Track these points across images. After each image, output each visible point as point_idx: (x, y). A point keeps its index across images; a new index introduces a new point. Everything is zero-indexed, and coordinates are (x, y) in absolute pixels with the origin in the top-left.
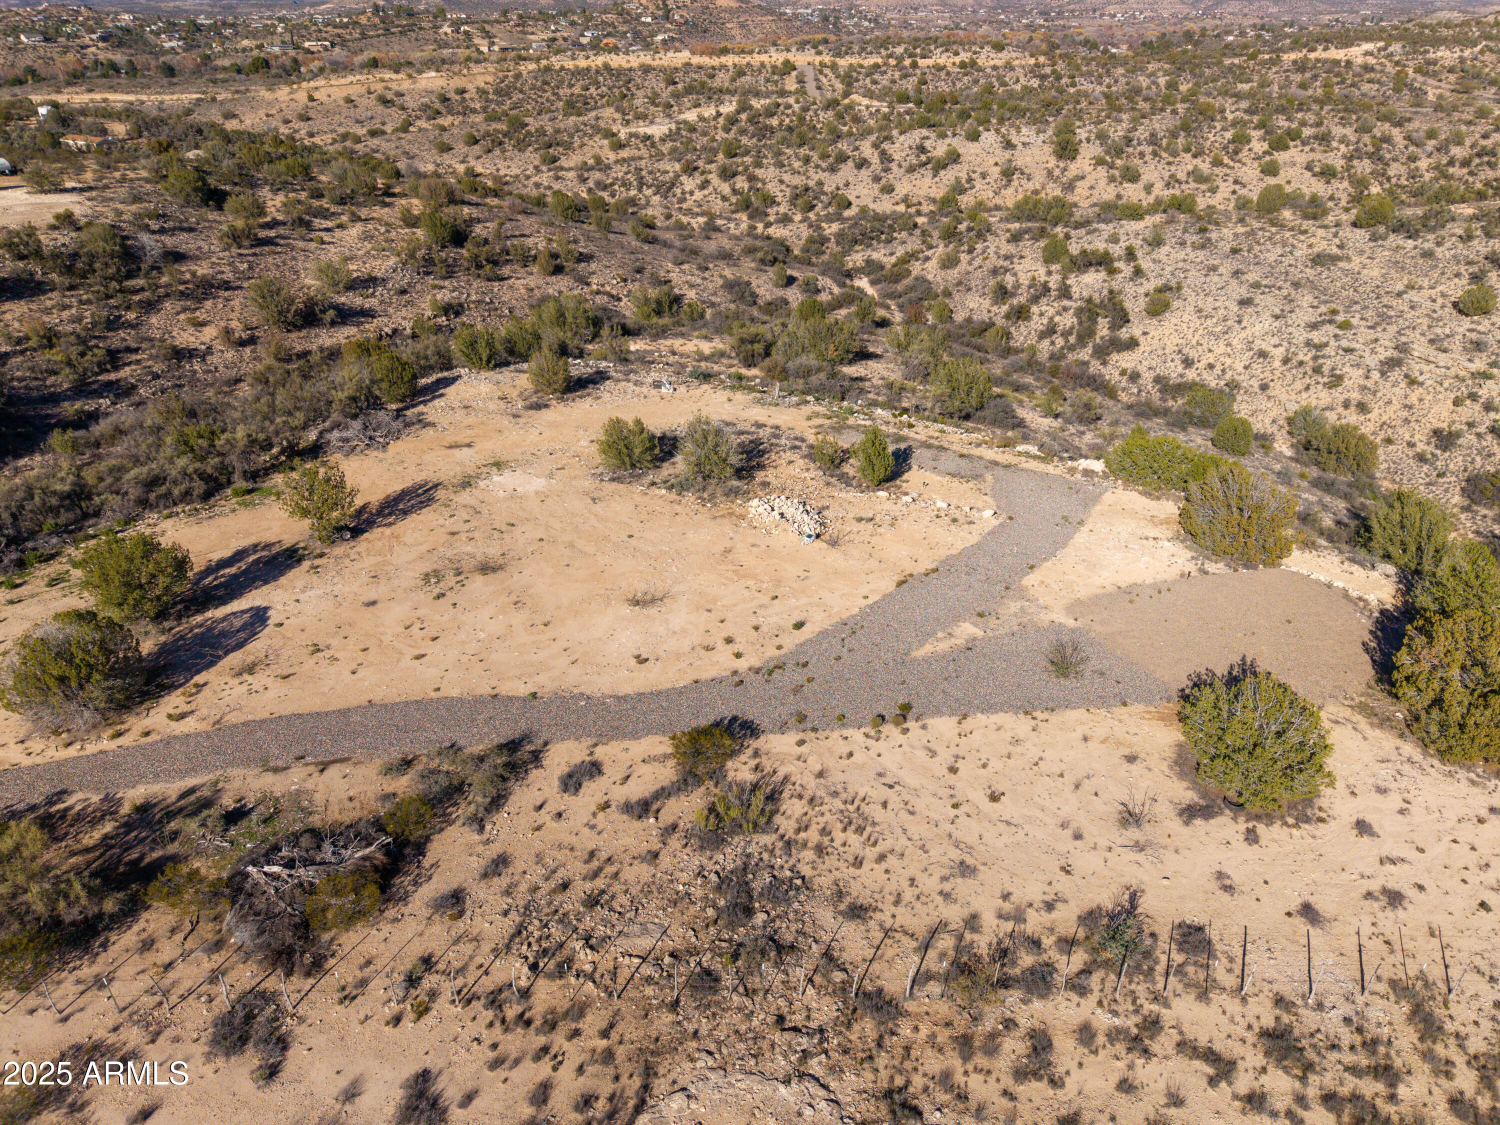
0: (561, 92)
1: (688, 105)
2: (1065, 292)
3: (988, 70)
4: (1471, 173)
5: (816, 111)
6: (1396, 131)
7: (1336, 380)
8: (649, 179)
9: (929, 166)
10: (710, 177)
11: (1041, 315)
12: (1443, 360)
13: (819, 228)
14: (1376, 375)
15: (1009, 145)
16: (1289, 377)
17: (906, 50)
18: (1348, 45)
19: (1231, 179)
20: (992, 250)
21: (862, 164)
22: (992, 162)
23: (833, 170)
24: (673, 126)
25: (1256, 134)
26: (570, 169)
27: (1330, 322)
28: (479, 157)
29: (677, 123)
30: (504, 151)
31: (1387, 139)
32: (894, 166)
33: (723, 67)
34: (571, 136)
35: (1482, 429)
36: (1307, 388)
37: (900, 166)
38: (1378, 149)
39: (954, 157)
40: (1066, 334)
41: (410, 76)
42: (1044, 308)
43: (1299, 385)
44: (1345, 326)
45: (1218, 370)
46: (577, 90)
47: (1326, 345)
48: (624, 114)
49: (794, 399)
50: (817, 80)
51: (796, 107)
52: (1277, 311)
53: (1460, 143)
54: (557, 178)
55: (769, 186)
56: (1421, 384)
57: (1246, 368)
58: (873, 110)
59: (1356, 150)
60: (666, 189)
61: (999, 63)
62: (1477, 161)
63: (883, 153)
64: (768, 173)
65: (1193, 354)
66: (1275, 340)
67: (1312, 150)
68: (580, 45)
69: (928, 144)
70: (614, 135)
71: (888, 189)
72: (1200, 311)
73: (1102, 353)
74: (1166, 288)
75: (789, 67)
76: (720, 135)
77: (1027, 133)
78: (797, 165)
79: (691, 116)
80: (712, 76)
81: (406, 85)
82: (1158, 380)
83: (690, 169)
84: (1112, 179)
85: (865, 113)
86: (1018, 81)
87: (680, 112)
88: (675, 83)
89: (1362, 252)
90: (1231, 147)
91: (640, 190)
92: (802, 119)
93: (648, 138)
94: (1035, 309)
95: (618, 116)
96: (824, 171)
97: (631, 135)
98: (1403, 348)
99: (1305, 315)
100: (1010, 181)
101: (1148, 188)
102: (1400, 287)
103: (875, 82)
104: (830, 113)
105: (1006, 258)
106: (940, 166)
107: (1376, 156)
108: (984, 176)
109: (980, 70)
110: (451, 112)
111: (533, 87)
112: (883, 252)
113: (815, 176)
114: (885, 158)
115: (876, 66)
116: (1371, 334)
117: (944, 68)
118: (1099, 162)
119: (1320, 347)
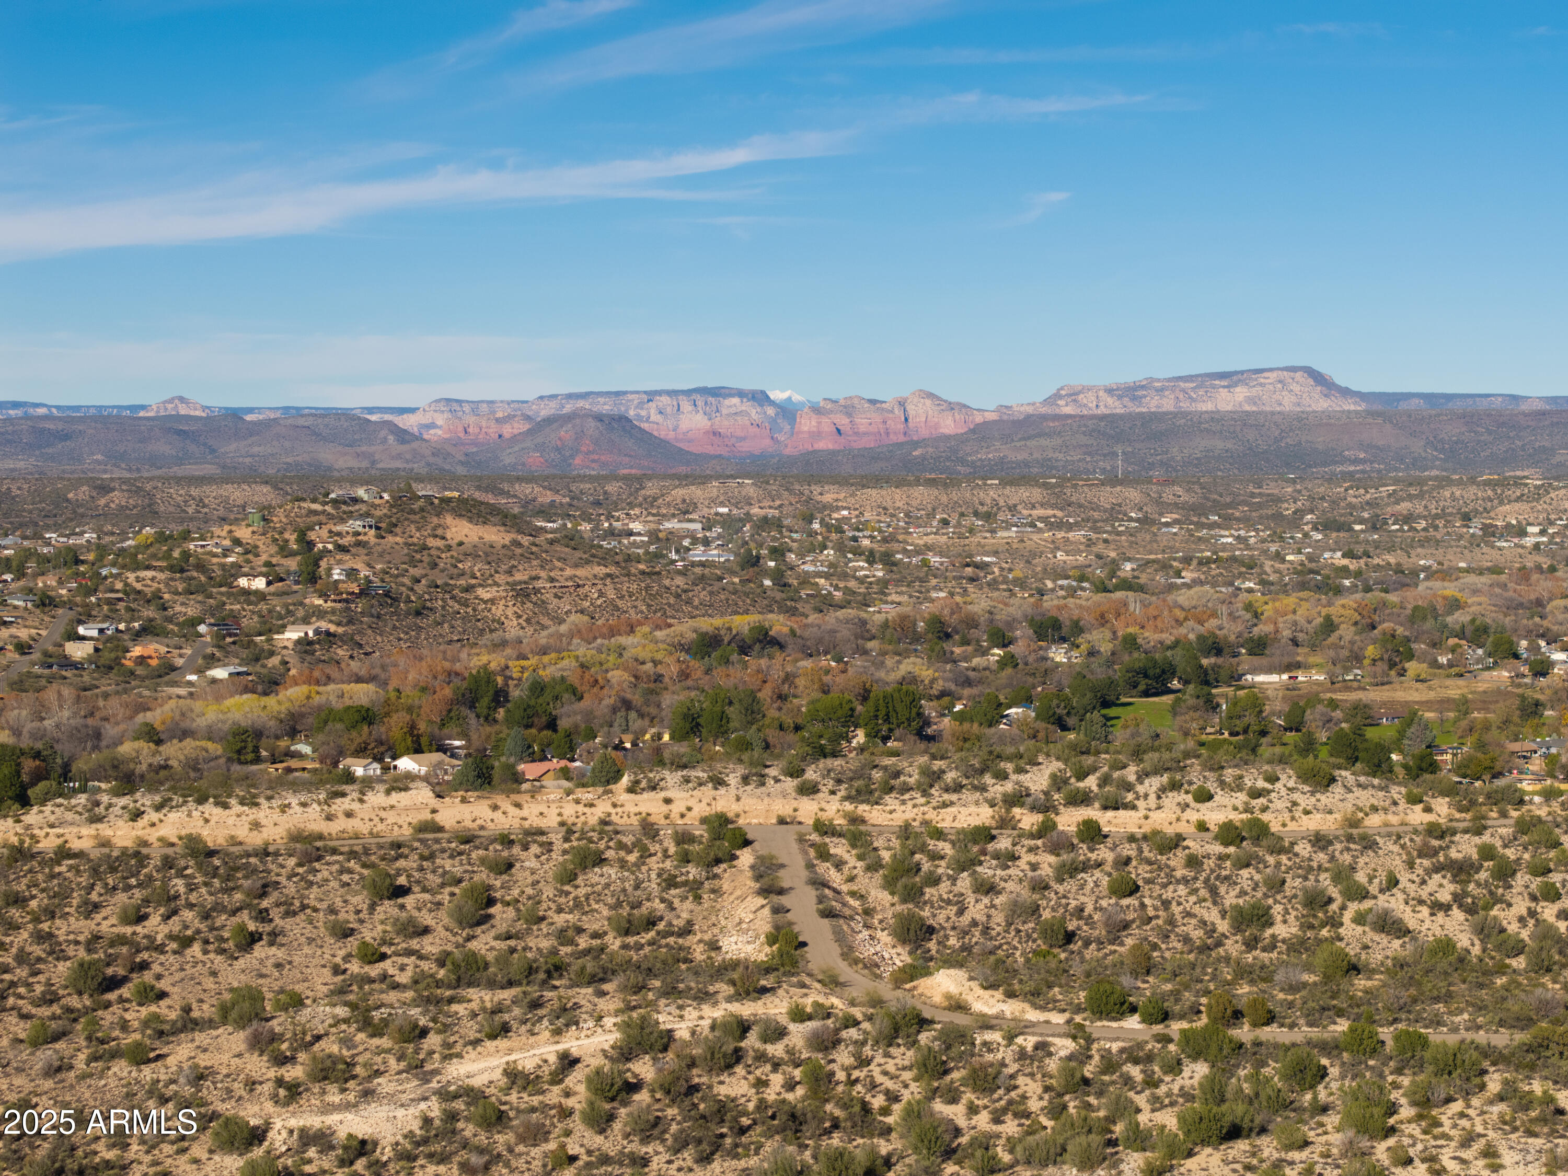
0: (61, 929)
1: (470, 1029)
3: (1304, 850)
17: (1058, 782)
24: (434, 1108)
29: (445, 1095)
33: (533, 835)
46: (109, 923)
48: (279, 1060)
50: (820, 883)
51: (798, 1034)
58: (1028, 1042)
61: (1326, 823)
68: (68, 663)
76: (581, 1140)
85: (1009, 1055)
86: (1393, 882)
87: (450, 1054)
88: (398, 893)
93: (359, 1149)
95: (258, 1066)
97: (308, 1138)
103: (987, 888)
104: (903, 1055)
109: (1280, 847)
115: (984, 835)
117: (1177, 841)
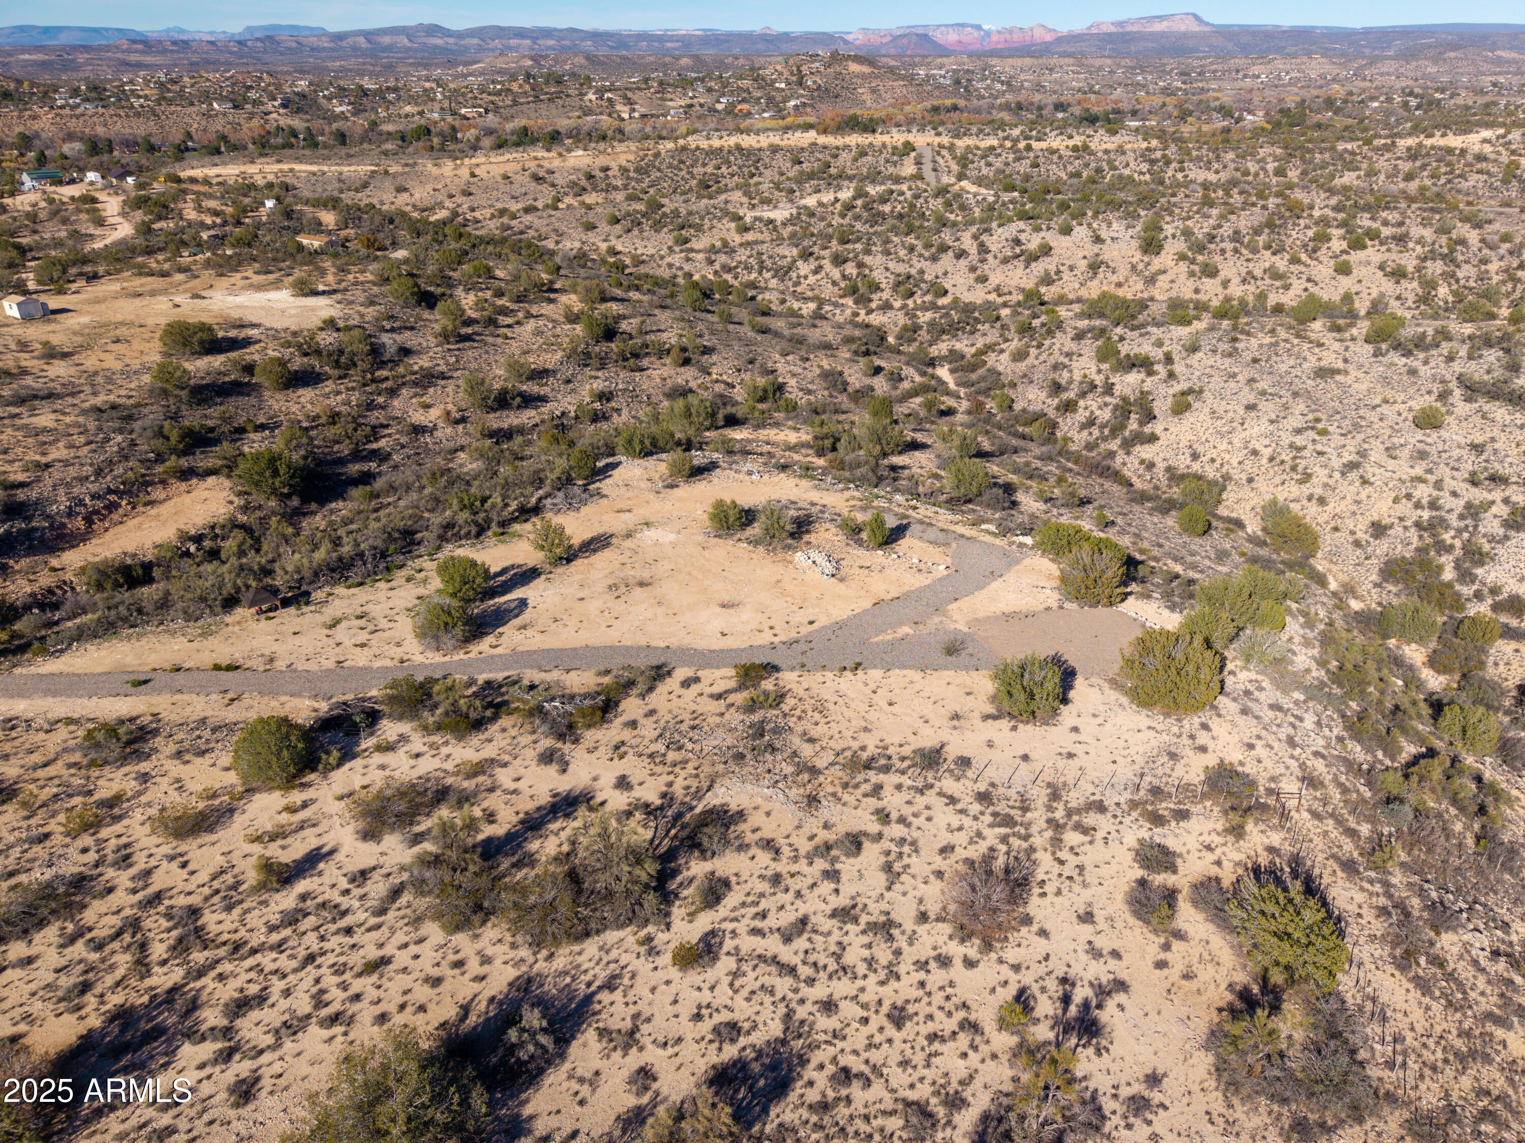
0: (695, 171)
1: (809, 190)
2: (1109, 389)
3: (1100, 154)
5: (926, 198)
6: (1473, 234)
7: (1307, 477)
8: (768, 263)
9: (1022, 258)
10: (824, 262)
11: (1086, 408)
12: (1391, 464)
13: (915, 316)
14: (1337, 475)
15: (1098, 240)
16: (1272, 472)
17: (1022, 132)
18: (1466, 132)
19: (1304, 277)
20: (1057, 347)
21: (961, 254)
22: (1081, 255)
23: (934, 259)
24: (794, 211)
25: (1336, 232)
26: (699, 251)
27: (1313, 428)
28: (620, 237)
29: (798, 208)
30: (642, 231)
31: (1463, 241)
32: (990, 257)
33: (847, 147)
34: (702, 218)
35: (1409, 523)
36: (1284, 482)
37: (995, 257)
38: (1452, 250)
39: (1046, 250)
40: (1102, 426)
41: (560, 155)
42: (1089, 403)
43: (1277, 480)
44: (1324, 432)
45: (1217, 464)
46: (710, 169)
47: (1305, 448)
48: (751, 198)
49: (841, 486)
50: (934, 161)
51: (909, 194)
52: (1273, 417)
54: (688, 259)
55: (875, 274)
56: (1372, 484)
57: (1240, 463)
58: (980, 198)
59: (1431, 251)
60: (782, 273)
61: (1111, 146)
63: (982, 245)
64: (875, 260)
65: (1200, 449)
67: (1389, 250)
68: (716, 111)
69: (1023, 237)
70: (741, 218)
71: (983, 279)
72: (1214, 413)
73: (1128, 445)
74: (1190, 391)
75: (909, 147)
76: (836, 221)
78: (902, 253)
79: (811, 201)
80: (836, 156)
81: (557, 163)
82: (1169, 469)
83: (806, 255)
84: (1192, 274)
85: (972, 202)
86: (1127, 165)
87: (802, 197)
88: (801, 163)
89: (1360, 368)
90: (1311, 245)
91: (760, 273)
92: (912, 206)
93: (771, 221)
94: (1081, 403)
95: (745, 200)
96: (926, 260)
97: (756, 219)
98: (1363, 454)
99: (1294, 421)
100: (1096, 274)
101: (1225, 284)
102: (1378, 401)
103: (989, 165)
104: (940, 200)
105: (1067, 355)
106: (1032, 258)
107: (1449, 258)
108: (1071, 268)
109: (1092, 153)
110: (594, 189)
111: (670, 166)
112: (965, 342)
113: (918, 265)
114: (983, 249)
115: (992, 148)
116: (1342, 441)
117: (1057, 151)
118: (1182, 257)
119: (1300, 449)
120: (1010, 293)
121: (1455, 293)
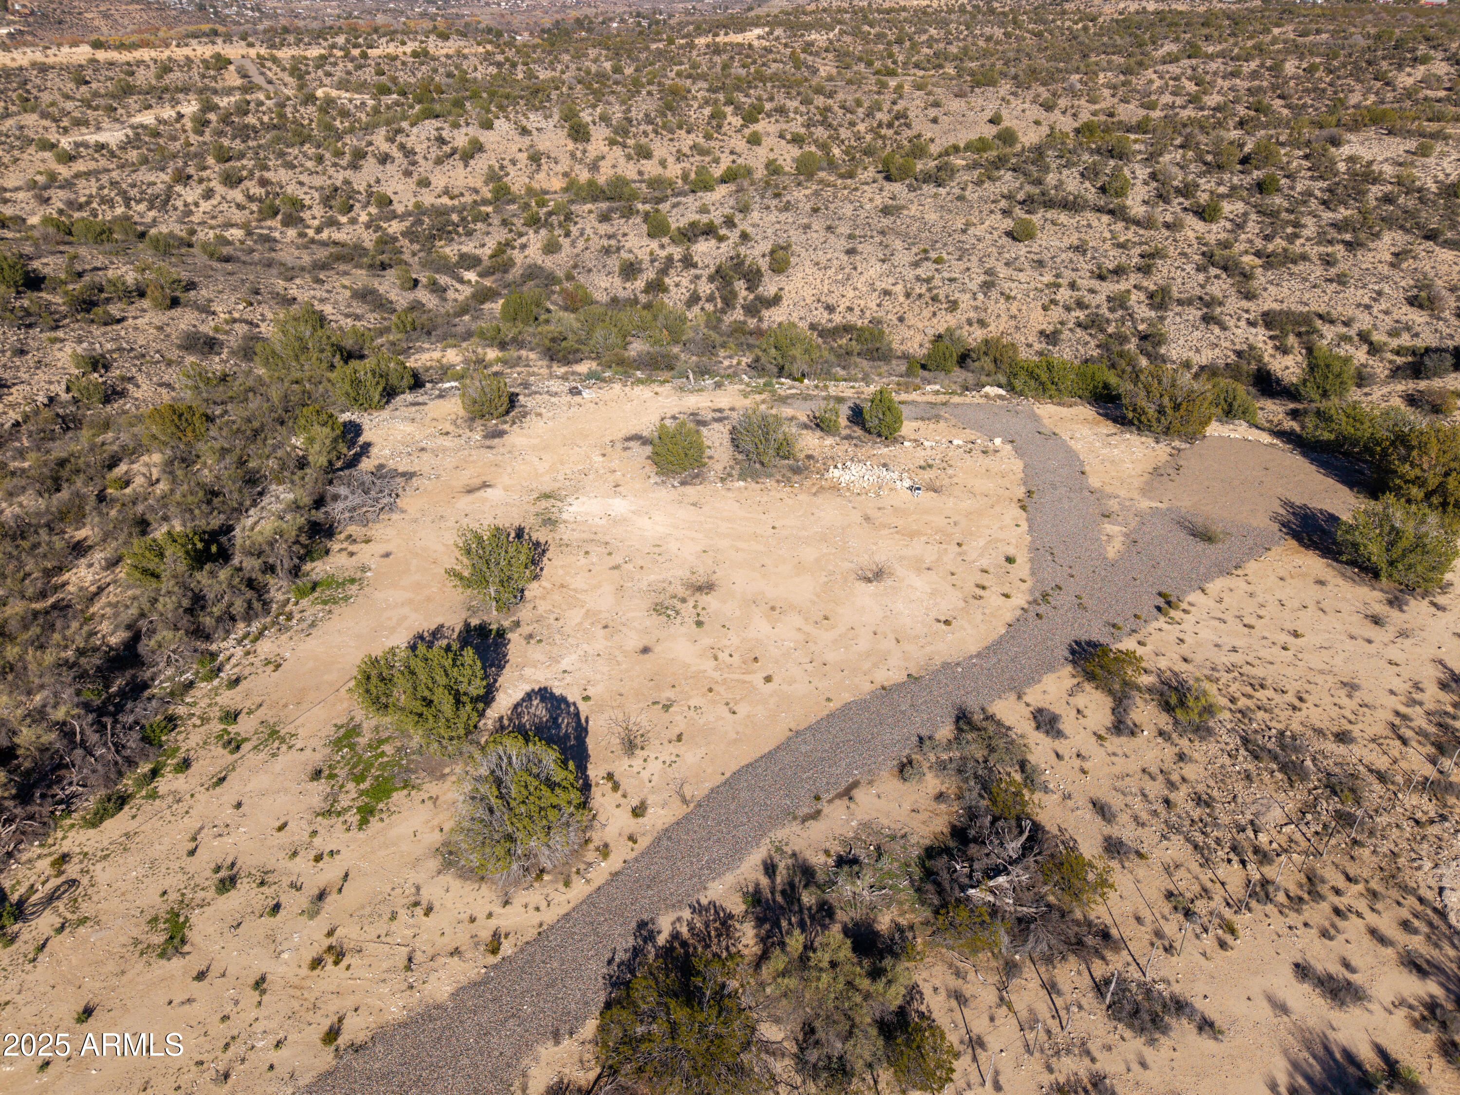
1: (136, 106)
2: (688, 262)
3: (443, 59)
4: (896, 133)
5: (295, 107)
6: (830, 101)
7: (953, 306)
8: (133, 192)
9: (457, 156)
10: (211, 184)
11: (677, 285)
12: (1022, 276)
13: (378, 228)
14: (980, 296)
15: (525, 132)
16: (916, 308)
17: (348, 41)
18: (742, 30)
19: (727, 151)
20: (589, 231)
22: (515, 148)
23: (354, 166)
24: (129, 132)
25: (729, 110)
26: (17, 189)
27: (927, 259)
29: (132, 127)
31: (828, 109)
32: (419, 158)
33: (140, 63)
35: (1071, 325)
36: (934, 314)
37: (426, 158)
38: (826, 118)
39: (476, 148)
40: (711, 299)
42: (677, 279)
43: (927, 313)
44: (939, 261)
45: (857, 311)
48: (55, 121)
50: (262, 74)
51: (270, 103)
52: (881, 256)
53: (880, 109)
55: (289, 190)
56: (1015, 298)
57: (879, 305)
58: (357, 103)
59: (810, 119)
60: (161, 202)
61: (451, 52)
62: (897, 123)
63: (402, 147)
64: (279, 175)
65: (831, 301)
66: (891, 280)
67: (777, 121)
69: (445, 134)
70: (54, 145)
71: (424, 183)
72: (817, 264)
73: (751, 310)
74: (778, 248)
75: (221, 63)
76: (194, 139)
77: (534, 120)
78: (310, 164)
79: (147, 118)
80: (132, 74)
82: (812, 326)
83: (183, 178)
84: (629, 158)
85: (351, 107)
86: (476, 69)
87: (130, 116)
88: (87, 83)
89: (912, 202)
90: (714, 123)
91: (128, 206)
92: (282, 116)
93: (102, 146)
94: (667, 280)
95: (47, 123)
96: (345, 169)
97: (77, 145)
98: (990, 273)
99: (903, 257)
100: (539, 166)
101: (663, 163)
102: (960, 225)
105: (610, 237)
106: (467, 156)
107: (826, 124)
108: (513, 162)
109: (434, 59)
112: (472, 245)
113: (339, 177)
114: (408, 153)
115: (323, 57)
116: (962, 265)
117: (396, 58)
118: (612, 143)
119: (928, 280)
120: (462, 195)
121: (846, 153)
